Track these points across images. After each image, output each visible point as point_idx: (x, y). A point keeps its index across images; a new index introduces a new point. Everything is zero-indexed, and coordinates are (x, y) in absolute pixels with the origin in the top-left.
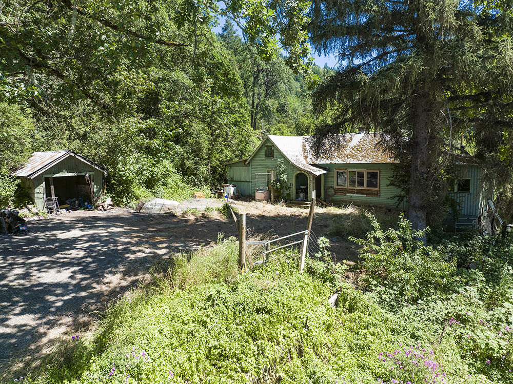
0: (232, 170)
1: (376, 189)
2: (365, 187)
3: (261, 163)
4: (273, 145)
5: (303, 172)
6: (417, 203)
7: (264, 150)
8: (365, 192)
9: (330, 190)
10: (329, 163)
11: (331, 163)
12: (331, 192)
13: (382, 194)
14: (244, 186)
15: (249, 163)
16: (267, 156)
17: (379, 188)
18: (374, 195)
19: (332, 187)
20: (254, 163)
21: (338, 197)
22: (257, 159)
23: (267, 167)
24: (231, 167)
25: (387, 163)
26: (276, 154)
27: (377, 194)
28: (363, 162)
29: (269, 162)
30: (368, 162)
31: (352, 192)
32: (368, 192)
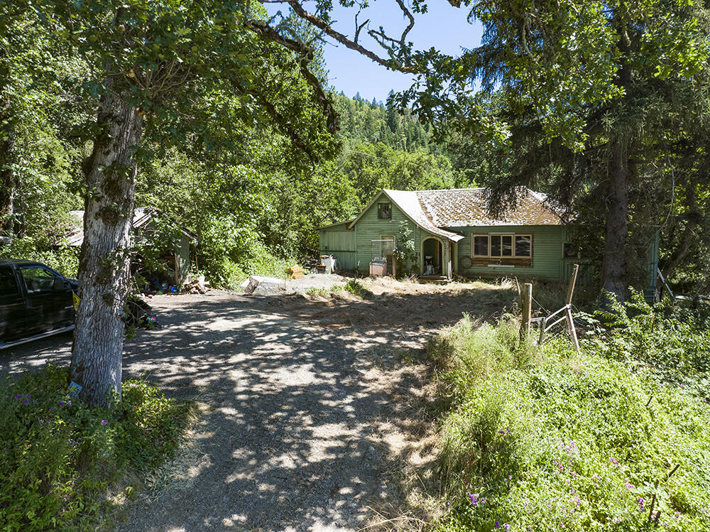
0: (326, 236)
1: (527, 257)
2: (513, 256)
3: (372, 226)
4: (391, 202)
5: (434, 237)
6: (615, 272)
7: (377, 209)
8: (514, 262)
9: (465, 260)
10: (465, 225)
11: (468, 226)
12: (467, 262)
13: (536, 263)
14: (346, 258)
15: (354, 227)
16: (380, 217)
17: (532, 256)
18: (526, 265)
19: (468, 257)
20: (361, 226)
21: (476, 269)
22: (366, 220)
23: (381, 231)
24: (325, 232)
25: (543, 225)
26: (394, 213)
27: (529, 264)
28: (512, 223)
29: (384, 225)
30: (519, 223)
31: (495, 262)
32: (518, 261)
